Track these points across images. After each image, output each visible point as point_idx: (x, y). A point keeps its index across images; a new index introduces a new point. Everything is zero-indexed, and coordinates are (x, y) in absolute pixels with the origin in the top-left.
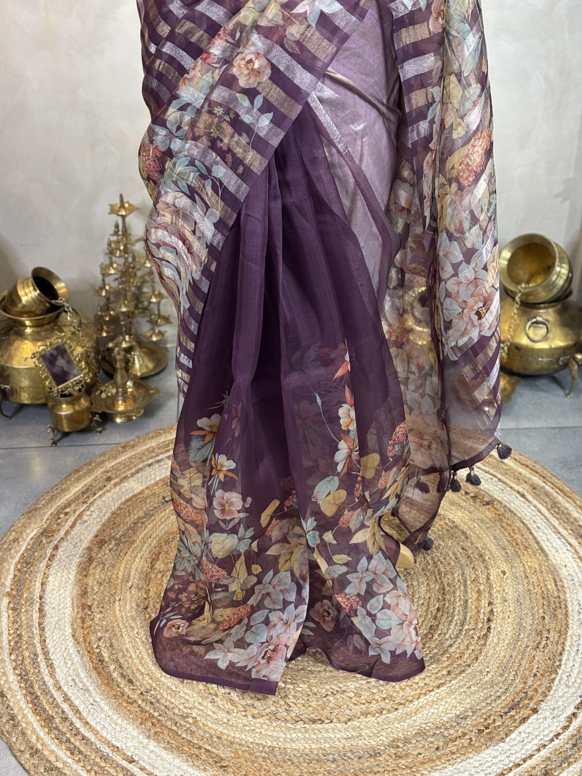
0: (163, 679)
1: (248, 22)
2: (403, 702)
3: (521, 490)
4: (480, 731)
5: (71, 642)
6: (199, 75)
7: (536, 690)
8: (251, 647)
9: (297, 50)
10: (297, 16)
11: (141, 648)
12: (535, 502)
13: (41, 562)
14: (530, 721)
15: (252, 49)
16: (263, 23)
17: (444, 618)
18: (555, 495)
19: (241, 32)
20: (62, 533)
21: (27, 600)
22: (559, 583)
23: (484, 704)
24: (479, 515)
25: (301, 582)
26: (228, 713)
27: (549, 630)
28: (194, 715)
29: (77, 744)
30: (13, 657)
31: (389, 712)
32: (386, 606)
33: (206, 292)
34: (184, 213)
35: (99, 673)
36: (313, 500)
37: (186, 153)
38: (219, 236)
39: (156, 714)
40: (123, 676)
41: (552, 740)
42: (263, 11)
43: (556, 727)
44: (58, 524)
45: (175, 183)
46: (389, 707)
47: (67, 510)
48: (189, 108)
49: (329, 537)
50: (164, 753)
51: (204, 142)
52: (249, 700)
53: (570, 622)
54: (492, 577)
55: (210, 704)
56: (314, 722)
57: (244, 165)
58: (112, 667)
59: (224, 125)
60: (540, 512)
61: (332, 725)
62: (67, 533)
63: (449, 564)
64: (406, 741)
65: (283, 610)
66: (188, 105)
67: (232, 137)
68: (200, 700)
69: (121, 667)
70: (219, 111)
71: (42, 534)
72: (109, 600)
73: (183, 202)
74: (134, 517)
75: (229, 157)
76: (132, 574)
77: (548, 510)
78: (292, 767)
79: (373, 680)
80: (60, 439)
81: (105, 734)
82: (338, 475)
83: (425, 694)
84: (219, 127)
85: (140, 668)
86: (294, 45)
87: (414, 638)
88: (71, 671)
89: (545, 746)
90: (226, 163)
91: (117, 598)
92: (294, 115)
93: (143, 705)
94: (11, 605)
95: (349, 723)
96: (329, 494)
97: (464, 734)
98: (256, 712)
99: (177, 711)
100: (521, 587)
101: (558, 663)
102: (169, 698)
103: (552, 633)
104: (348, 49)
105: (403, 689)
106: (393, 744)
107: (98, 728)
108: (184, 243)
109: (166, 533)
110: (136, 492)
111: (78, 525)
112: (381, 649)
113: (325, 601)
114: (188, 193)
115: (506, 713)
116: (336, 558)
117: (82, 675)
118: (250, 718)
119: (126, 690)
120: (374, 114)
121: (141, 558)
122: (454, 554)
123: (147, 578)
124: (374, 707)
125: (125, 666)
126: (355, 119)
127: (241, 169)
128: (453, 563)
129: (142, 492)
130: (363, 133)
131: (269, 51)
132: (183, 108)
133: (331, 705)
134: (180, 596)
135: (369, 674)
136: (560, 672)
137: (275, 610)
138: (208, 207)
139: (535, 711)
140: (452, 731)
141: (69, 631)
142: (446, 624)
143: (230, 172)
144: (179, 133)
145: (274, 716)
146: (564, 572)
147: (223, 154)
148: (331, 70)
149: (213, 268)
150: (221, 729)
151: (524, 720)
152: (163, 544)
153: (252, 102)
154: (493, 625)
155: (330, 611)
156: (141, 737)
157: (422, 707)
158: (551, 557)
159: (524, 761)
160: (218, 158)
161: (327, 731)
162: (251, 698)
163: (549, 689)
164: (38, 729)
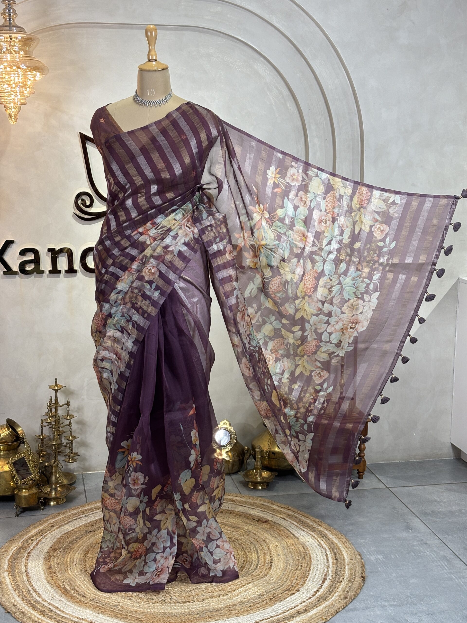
0: (101, 594)
1: (148, 255)
2: (230, 591)
3: (282, 516)
4: (271, 599)
5: (47, 585)
6: (127, 277)
7: (298, 584)
8: (147, 574)
9: (170, 265)
10: (169, 251)
11: (87, 584)
12: (290, 520)
13: (22, 559)
14: (295, 594)
15: (151, 264)
16: (155, 254)
17: (247, 563)
18: (300, 517)
19: (146, 259)
20: (31, 547)
21: (18, 572)
22: (305, 548)
23: (272, 590)
24: (262, 527)
25: (173, 534)
26: (139, 603)
27: (302, 563)
28: (121, 605)
29: (60, 619)
30: (17, 592)
31: (223, 596)
32: (218, 546)
33: (128, 376)
34: (118, 340)
35: (66, 595)
36: (179, 482)
37: (120, 311)
38: (135, 347)
39: (101, 605)
40: (79, 595)
41: (308, 600)
42: (155, 250)
43: (309, 595)
44: (28, 544)
45: (114, 325)
46: (223, 593)
47: (32, 539)
48: (121, 293)
49: (187, 506)
50: (108, 618)
51: (129, 305)
52: (149, 596)
53: (312, 560)
54: (270, 548)
55: (128, 601)
56: (185, 602)
57: (147, 313)
58: (73, 592)
59: (139, 297)
60: (293, 524)
61: (195, 603)
62: (34, 547)
63: (247, 545)
64: (234, 605)
65: (163, 552)
66: (121, 291)
67: (142, 301)
68: (123, 600)
69: (77, 591)
70: (136, 291)
71: (20, 548)
72: (65, 569)
73: (118, 334)
74: (70, 539)
75: (140, 311)
76: (75, 560)
77: (297, 523)
78: (177, 618)
79: (214, 584)
80: (20, 514)
81: (74, 614)
82: (191, 469)
83: (241, 587)
84: (136, 298)
85: (88, 591)
86: (168, 263)
87: (234, 560)
88: (50, 595)
89: (304, 602)
90: (139, 313)
91: (69, 568)
92: (169, 291)
93: (93, 603)
94: (10, 574)
95: (203, 602)
96: (187, 480)
97: (263, 601)
98: (154, 601)
99: (111, 604)
100: (286, 550)
101: (307, 574)
102: (106, 600)
103: (303, 564)
104: (189, 267)
105: (230, 586)
106: (227, 607)
107: (70, 613)
108: (116, 356)
109: (90, 544)
110: (69, 530)
111: (39, 544)
112: (217, 571)
113: (185, 554)
114: (120, 330)
115: (283, 592)
116: (191, 517)
117: (57, 596)
118: (151, 604)
119: (82, 599)
120: (201, 295)
121: (79, 553)
122: (250, 541)
123: (84, 560)
124: (215, 594)
125: (80, 591)
126: (193, 296)
127: (146, 315)
128: (250, 544)
129: (73, 530)
130: (197, 303)
131: (158, 265)
132: (118, 293)
133: (193, 595)
134: (106, 560)
135: (212, 582)
136: (309, 577)
137: (159, 553)
138: (129, 335)
139: (298, 591)
140: (257, 601)
141: (45, 581)
142: (249, 565)
143: (141, 317)
144: (116, 305)
145: (164, 602)
146: (307, 544)
147: (137, 310)
148: (183, 275)
149: (132, 362)
150: (136, 609)
151: (293, 594)
152: (90, 548)
153: (151, 286)
154: (273, 564)
155: (187, 559)
156: (94, 614)
157: (240, 593)
158: (300, 539)
159: (295, 607)
160: (135, 312)
161: (192, 605)
162: (151, 595)
163: (305, 583)
164: (38, 616)
